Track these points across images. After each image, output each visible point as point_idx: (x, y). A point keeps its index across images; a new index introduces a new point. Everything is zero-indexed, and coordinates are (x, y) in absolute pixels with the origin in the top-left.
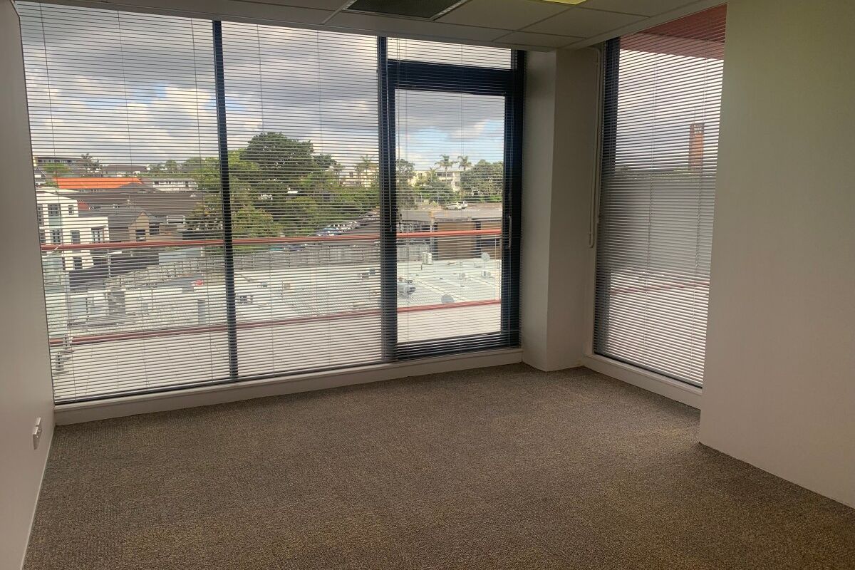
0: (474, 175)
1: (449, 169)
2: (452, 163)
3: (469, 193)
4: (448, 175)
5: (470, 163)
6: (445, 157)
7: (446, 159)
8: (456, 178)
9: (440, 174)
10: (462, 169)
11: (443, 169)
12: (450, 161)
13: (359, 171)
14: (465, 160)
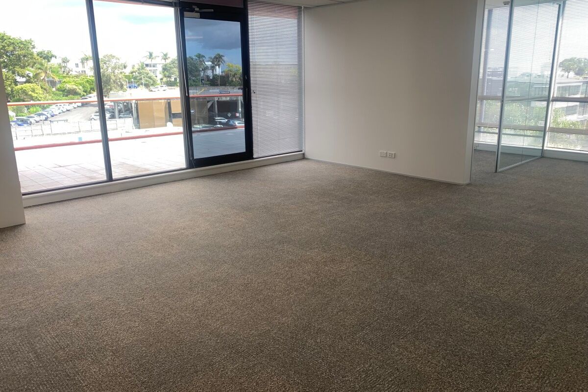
0: (172, 66)
1: (154, 62)
2: (155, 57)
3: (168, 79)
4: (154, 66)
5: (169, 58)
6: (150, 53)
7: (151, 55)
8: (159, 68)
9: (147, 65)
10: (163, 61)
11: (148, 62)
12: (154, 55)
13: (83, 63)
14: (166, 55)
